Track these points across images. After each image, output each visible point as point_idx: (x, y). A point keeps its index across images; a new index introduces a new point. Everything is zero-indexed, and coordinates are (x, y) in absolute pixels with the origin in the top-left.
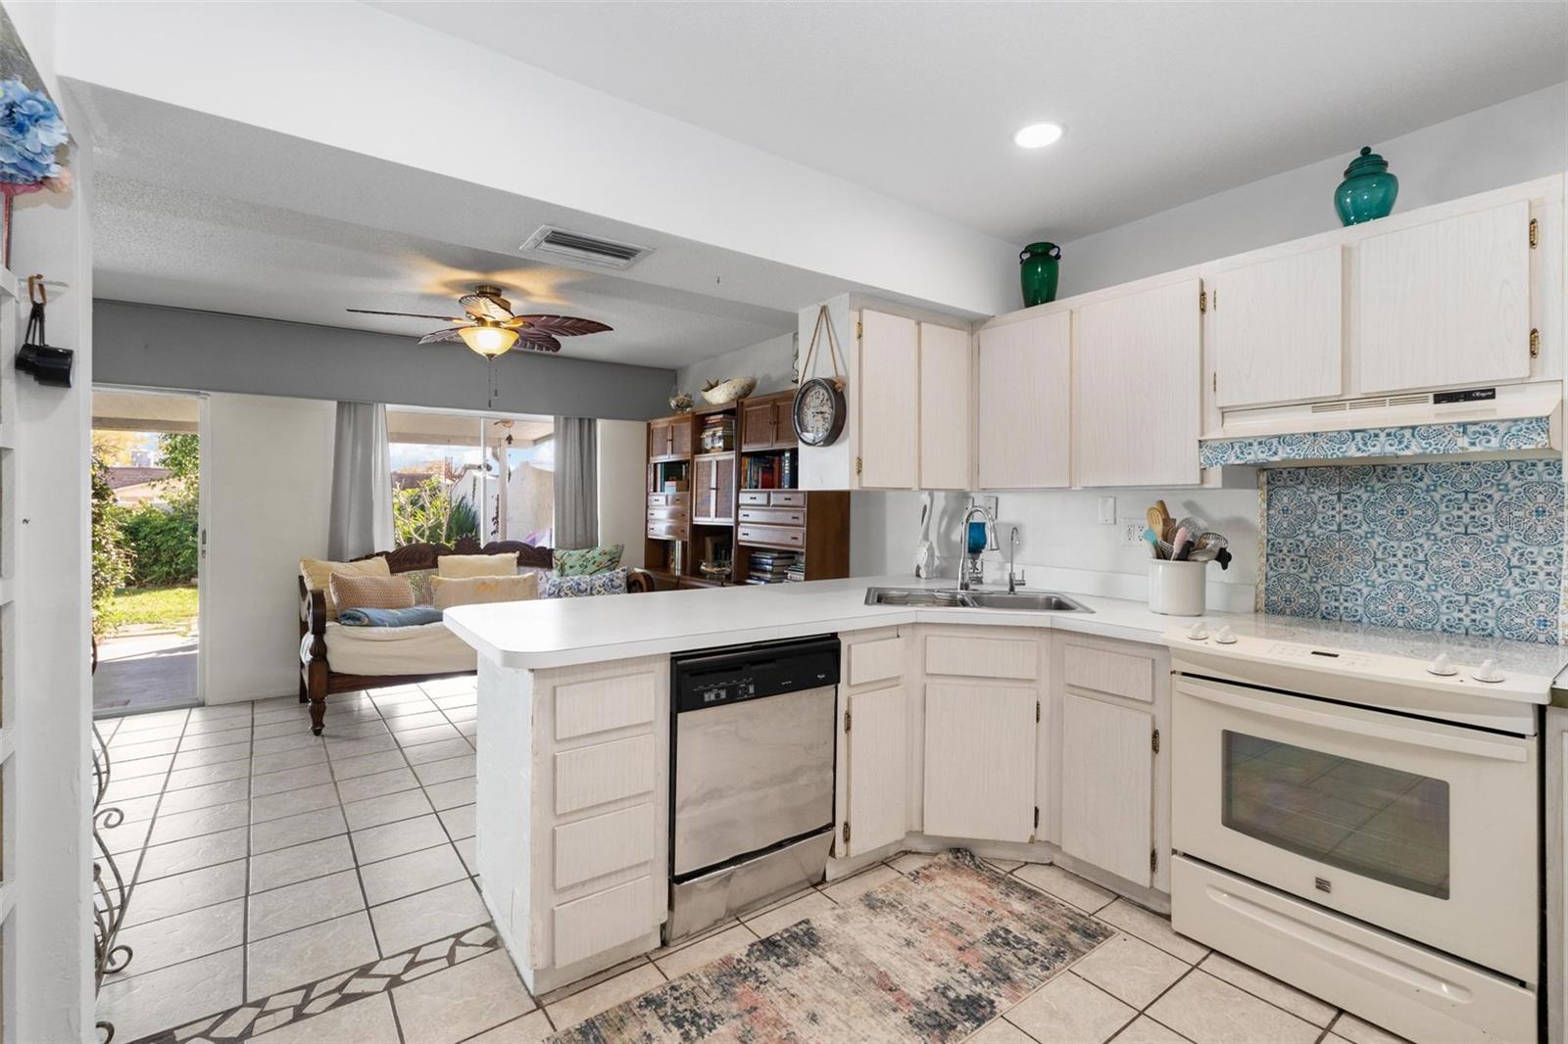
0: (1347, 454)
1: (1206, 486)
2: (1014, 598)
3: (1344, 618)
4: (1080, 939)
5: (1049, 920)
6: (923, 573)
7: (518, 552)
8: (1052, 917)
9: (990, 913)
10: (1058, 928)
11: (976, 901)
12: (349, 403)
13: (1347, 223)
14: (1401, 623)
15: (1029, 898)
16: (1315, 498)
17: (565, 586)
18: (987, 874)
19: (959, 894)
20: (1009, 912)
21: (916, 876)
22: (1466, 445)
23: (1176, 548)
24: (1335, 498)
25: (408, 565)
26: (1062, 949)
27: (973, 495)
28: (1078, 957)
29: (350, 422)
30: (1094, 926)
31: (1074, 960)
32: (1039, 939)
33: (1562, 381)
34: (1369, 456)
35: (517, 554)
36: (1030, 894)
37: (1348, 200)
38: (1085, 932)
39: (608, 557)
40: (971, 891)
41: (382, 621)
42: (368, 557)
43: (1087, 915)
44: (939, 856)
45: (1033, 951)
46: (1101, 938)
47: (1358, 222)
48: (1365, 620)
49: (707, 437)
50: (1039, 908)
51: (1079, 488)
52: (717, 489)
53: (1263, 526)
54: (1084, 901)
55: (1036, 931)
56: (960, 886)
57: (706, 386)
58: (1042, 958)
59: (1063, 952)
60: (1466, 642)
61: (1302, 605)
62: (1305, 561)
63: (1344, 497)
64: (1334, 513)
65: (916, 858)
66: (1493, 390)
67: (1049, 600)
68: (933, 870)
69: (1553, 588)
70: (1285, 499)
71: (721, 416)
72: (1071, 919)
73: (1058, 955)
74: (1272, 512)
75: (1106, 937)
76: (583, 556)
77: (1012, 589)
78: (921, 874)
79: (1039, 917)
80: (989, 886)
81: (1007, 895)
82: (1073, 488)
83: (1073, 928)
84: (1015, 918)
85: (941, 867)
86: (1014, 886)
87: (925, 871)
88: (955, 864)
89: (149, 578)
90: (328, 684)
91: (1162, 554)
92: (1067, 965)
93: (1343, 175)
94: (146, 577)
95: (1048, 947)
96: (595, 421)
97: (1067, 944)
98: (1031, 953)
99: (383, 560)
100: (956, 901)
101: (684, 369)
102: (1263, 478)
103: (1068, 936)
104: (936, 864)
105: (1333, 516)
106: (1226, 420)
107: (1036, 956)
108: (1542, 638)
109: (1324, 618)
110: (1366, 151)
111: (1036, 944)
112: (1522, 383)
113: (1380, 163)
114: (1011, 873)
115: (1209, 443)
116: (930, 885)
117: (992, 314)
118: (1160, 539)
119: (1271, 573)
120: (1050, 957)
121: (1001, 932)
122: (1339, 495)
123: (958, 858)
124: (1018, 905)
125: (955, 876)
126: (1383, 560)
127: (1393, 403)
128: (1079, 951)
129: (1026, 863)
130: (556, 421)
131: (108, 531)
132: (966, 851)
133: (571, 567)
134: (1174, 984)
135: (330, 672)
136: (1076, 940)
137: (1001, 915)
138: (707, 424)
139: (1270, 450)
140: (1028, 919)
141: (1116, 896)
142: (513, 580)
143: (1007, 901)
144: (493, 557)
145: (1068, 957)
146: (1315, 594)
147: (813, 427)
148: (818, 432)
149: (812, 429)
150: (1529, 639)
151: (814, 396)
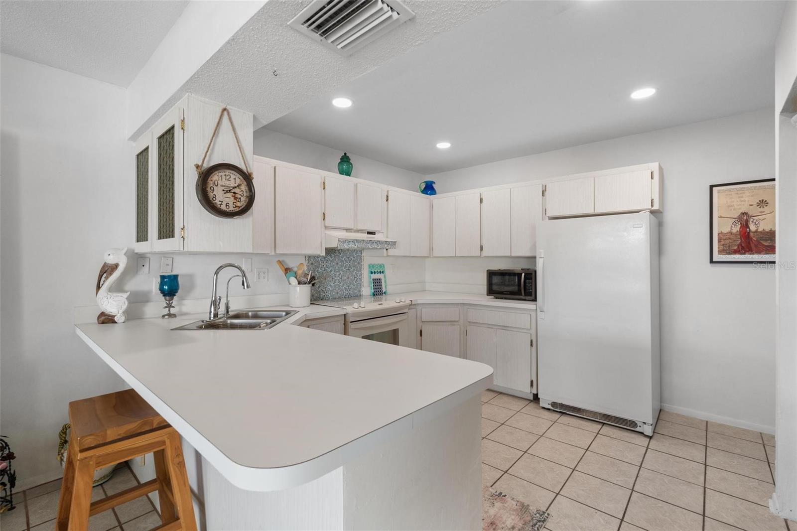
14: (337, 298)
16: (319, 259)
24: (323, 259)
33: (384, 233)
48: (330, 298)
66: (376, 233)
69: (360, 282)
70: (312, 260)
74: (309, 264)
93: (340, 159)
108: (359, 295)
110: (345, 154)
112: (379, 232)
113: (348, 158)
126: (334, 279)
127: (361, 232)
146: (319, 292)
147: (222, 202)
148: (228, 207)
149: (220, 203)
150: (357, 296)
151: (224, 177)
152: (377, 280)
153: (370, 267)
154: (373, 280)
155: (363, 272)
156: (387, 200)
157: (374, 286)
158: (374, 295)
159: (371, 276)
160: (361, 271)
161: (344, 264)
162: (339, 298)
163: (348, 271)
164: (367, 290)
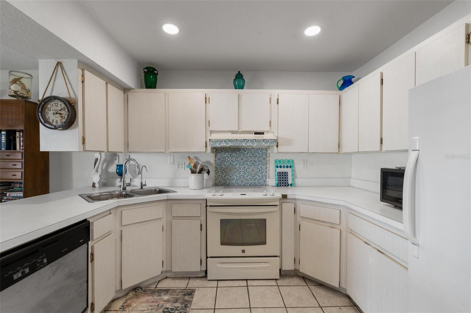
0: (243, 145)
1: (207, 152)
2: (144, 191)
3: (231, 185)
4: (188, 297)
5: (177, 296)
6: (97, 185)
8: (177, 295)
9: (158, 305)
10: (181, 297)
11: (151, 304)
13: (236, 88)
14: (242, 185)
15: (167, 293)
16: (225, 156)
18: (149, 292)
19: (144, 305)
20: (164, 301)
21: (123, 308)
22: (264, 144)
23: (198, 170)
24: (229, 156)
26: (186, 304)
27: (119, 154)
28: (191, 303)
30: (189, 290)
31: (191, 305)
32: (177, 305)
33: (274, 132)
34: (247, 146)
36: (167, 291)
37: (237, 83)
38: (188, 294)
40: (147, 302)
43: (185, 288)
44: (129, 294)
45: (179, 310)
46: (193, 293)
47: (238, 89)
48: (235, 185)
50: (172, 294)
51: (168, 152)
53: (214, 163)
54: (181, 284)
55: (175, 303)
56: (142, 302)
58: (182, 311)
59: (187, 304)
60: (253, 187)
61: (223, 183)
62: (223, 172)
63: (231, 155)
64: (229, 159)
65: (118, 301)
66: (264, 133)
67: (155, 190)
68: (128, 302)
69: (266, 174)
70: (219, 156)
72: (182, 292)
73: (186, 306)
74: (216, 159)
75: (194, 292)
77: (142, 188)
78: (125, 306)
79: (173, 297)
80: (152, 296)
81: (160, 296)
82: (166, 152)
83: (185, 295)
84: (167, 302)
85: (131, 299)
86: (160, 291)
87: (125, 304)
88: (136, 295)
91: (193, 172)
92: (190, 308)
93: (235, 76)
95: (182, 306)
97: (186, 301)
98: (178, 311)
100: (144, 309)
102: (215, 150)
103: (185, 298)
104: (128, 299)
105: (229, 160)
106: (212, 134)
107: (180, 311)
108: (264, 184)
109: (227, 185)
110: (239, 72)
111: (178, 307)
112: (268, 132)
113: (242, 76)
114: (156, 287)
115: (211, 140)
116: (131, 309)
117: (134, 88)
118: (192, 168)
119: (216, 175)
120: (184, 308)
121: (166, 310)
122: (230, 155)
123: (136, 292)
124: (165, 297)
125: (138, 299)
126: (239, 170)
127: (247, 133)
128: (191, 301)
129: (159, 281)
132: (139, 287)
134: (216, 295)
136: (188, 298)
137: (162, 304)
139: (227, 143)
140: (171, 300)
141: (189, 278)
143: (161, 298)
145: (189, 305)
146: (225, 180)
147: (53, 120)
148: (57, 123)
149: (52, 121)
150: (263, 185)
151: (54, 105)
152: (283, 173)
153: (276, 162)
154: (278, 173)
155: (268, 166)
156: (278, 103)
157: (278, 178)
158: (278, 186)
159: (276, 170)
160: (266, 164)
161: (248, 159)
162: (244, 185)
163: (253, 165)
164: (272, 181)
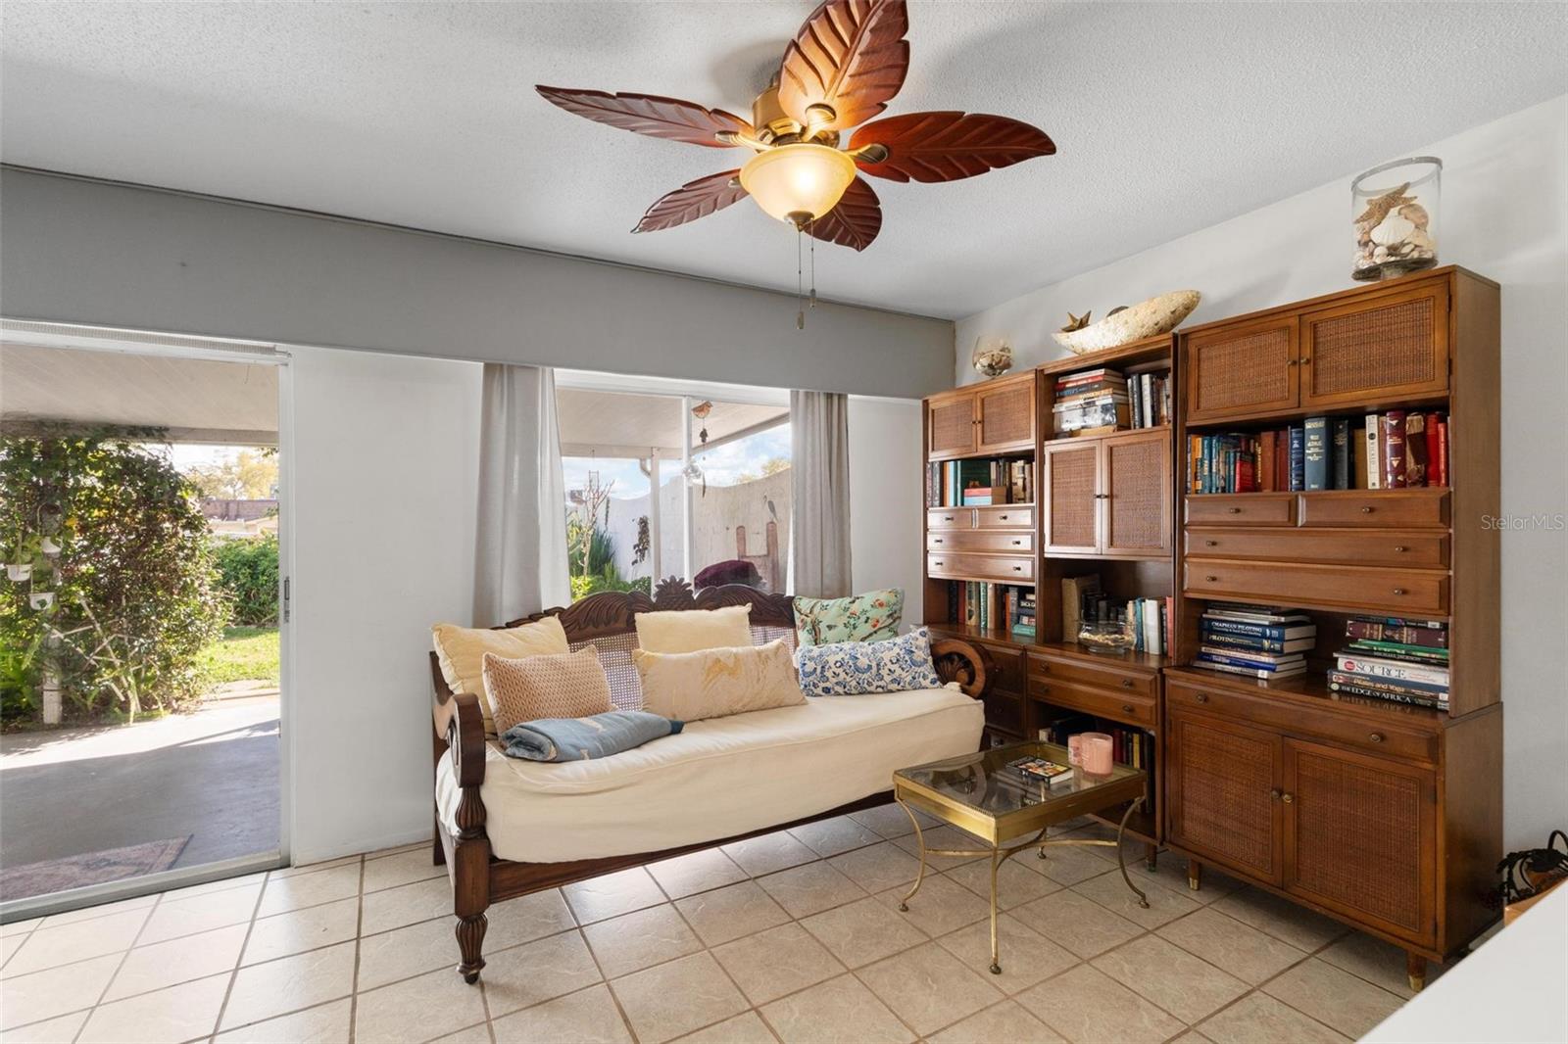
7: (750, 604)
12: (502, 365)
17: (832, 660)
25: (591, 629)
29: (502, 391)
35: (748, 607)
39: (885, 611)
41: (578, 748)
42: (534, 617)
49: (1069, 410)
52: (1111, 497)
57: (1069, 323)
71: (1102, 372)
76: (846, 609)
89: (269, 617)
90: (491, 881)
94: (265, 616)
96: (846, 397)
99: (554, 621)
101: (971, 317)
130: (795, 396)
131: (203, 570)
133: (830, 627)
135: (494, 859)
138: (1065, 389)
142: (759, 653)
144: (715, 613)
